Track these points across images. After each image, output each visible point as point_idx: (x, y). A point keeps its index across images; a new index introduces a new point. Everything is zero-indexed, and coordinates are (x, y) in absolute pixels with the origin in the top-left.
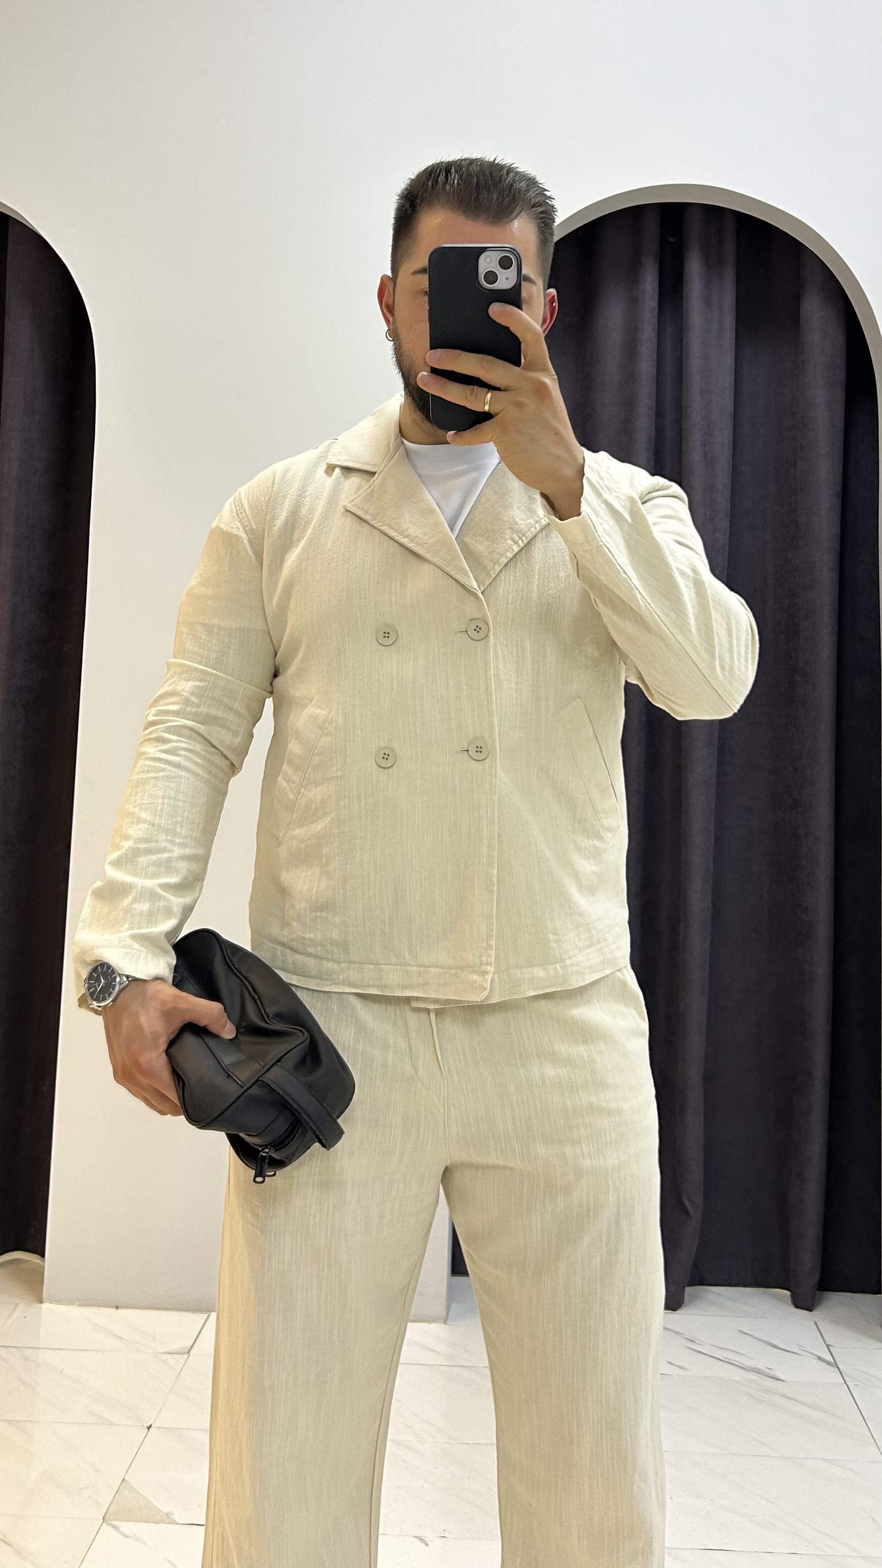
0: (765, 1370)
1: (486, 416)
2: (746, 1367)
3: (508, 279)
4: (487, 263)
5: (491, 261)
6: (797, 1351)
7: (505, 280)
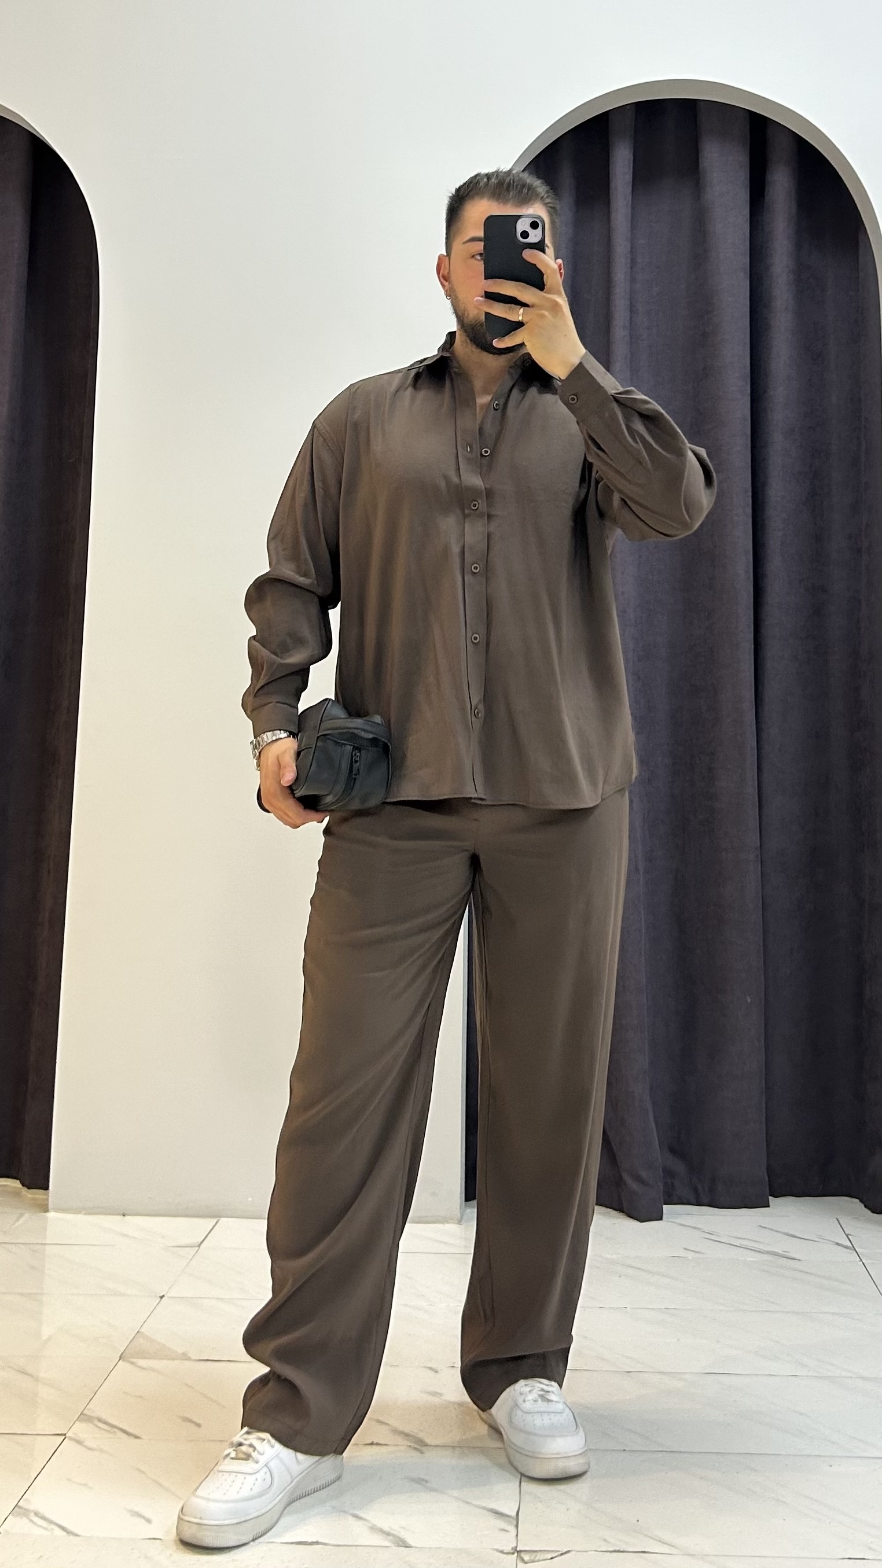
0: (781, 1252)
1: (520, 325)
2: (762, 1251)
3: (536, 236)
4: (522, 226)
5: (525, 225)
6: (816, 1240)
7: (534, 237)
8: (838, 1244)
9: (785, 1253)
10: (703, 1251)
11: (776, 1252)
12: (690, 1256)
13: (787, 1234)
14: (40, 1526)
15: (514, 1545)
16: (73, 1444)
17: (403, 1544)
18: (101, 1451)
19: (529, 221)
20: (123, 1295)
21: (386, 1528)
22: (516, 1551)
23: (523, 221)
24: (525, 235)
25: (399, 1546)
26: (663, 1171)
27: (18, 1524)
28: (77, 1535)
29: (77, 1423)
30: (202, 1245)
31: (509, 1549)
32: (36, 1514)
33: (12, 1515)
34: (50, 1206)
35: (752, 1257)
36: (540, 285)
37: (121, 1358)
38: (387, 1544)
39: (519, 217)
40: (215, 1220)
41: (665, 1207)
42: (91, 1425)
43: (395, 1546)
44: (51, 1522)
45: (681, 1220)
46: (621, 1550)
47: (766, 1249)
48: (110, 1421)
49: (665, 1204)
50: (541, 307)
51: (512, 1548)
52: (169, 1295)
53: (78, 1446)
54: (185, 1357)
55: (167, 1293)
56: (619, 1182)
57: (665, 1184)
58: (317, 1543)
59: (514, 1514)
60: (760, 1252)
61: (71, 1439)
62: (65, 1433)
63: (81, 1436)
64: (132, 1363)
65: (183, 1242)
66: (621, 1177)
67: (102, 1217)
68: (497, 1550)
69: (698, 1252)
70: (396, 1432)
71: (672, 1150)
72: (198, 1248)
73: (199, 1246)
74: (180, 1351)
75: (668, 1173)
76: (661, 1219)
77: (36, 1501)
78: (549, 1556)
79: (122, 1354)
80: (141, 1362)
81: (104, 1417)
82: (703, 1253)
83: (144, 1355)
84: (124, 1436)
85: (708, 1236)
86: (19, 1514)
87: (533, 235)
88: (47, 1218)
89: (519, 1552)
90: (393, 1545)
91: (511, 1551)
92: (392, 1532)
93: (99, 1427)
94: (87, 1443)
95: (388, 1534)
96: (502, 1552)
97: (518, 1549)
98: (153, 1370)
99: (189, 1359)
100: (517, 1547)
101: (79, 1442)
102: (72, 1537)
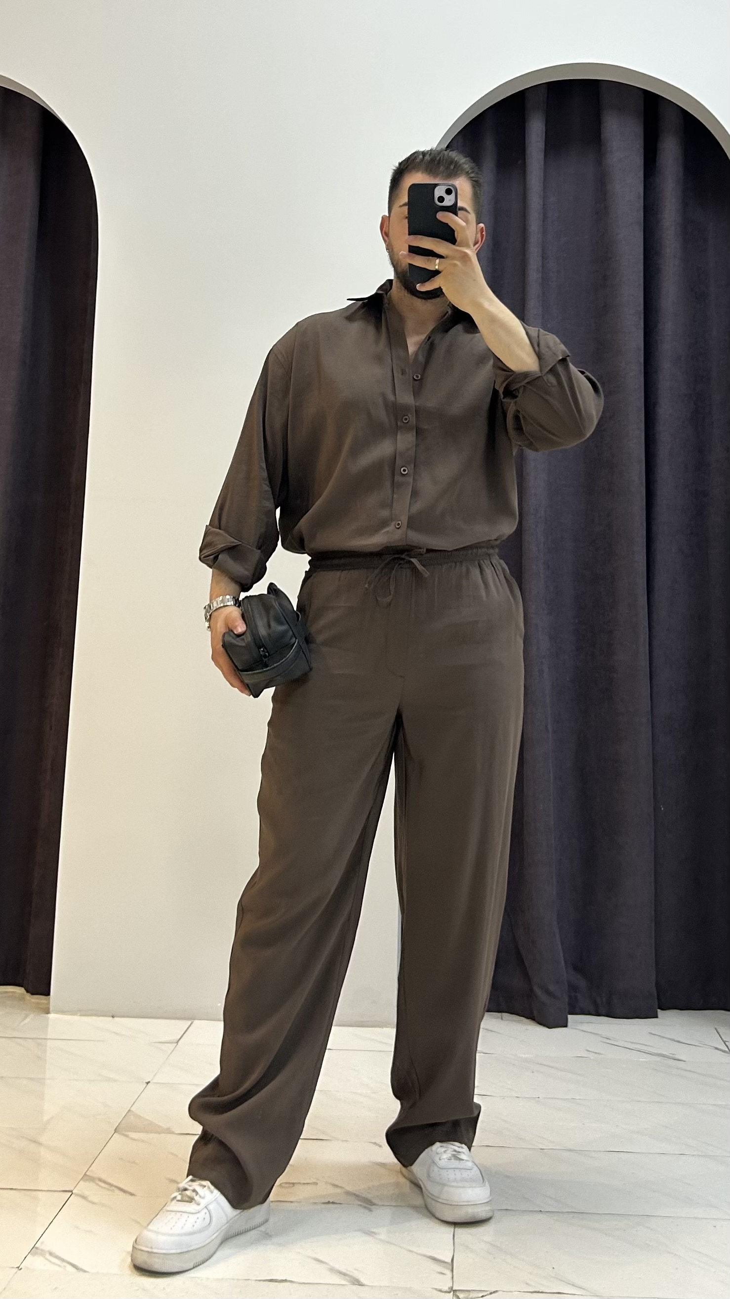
0: (668, 1055)
1: (437, 273)
3: (450, 200)
4: (439, 192)
5: (441, 191)
6: (696, 1044)
7: (449, 201)
8: (717, 1049)
9: (671, 1055)
10: (601, 1052)
11: (664, 1055)
12: (592, 1056)
13: (674, 1040)
14: (54, 1263)
15: (451, 1285)
16: (80, 1199)
17: (357, 1282)
18: (103, 1205)
19: (444, 188)
20: (115, 1081)
21: (344, 1271)
22: (452, 1290)
23: (438, 190)
24: (441, 199)
25: (354, 1284)
26: (569, 986)
27: (36, 1262)
28: (85, 1271)
29: (81, 1182)
30: (180, 1042)
31: (446, 1288)
32: (51, 1254)
33: (31, 1254)
34: (51, 1009)
35: (644, 1058)
36: (453, 241)
37: (116, 1131)
38: (343, 1282)
39: (436, 185)
40: (189, 1022)
41: (570, 1017)
42: (92, 1184)
43: (351, 1284)
44: (63, 1260)
45: (585, 1027)
46: (541, 1291)
47: (655, 1052)
48: (110, 1181)
49: (569, 1014)
50: (454, 258)
51: (449, 1288)
52: (154, 1081)
53: (84, 1201)
54: (169, 1131)
55: (152, 1080)
56: (530, 994)
57: (570, 997)
58: (285, 1281)
59: (449, 1261)
60: (651, 1054)
61: (77, 1195)
62: (71, 1189)
63: (87, 1193)
64: (127, 1136)
65: (163, 1040)
66: (532, 990)
67: (94, 1018)
68: (436, 1289)
69: (599, 1054)
70: (348, 1193)
71: (575, 968)
72: (176, 1044)
73: (177, 1042)
74: (165, 1126)
75: (573, 988)
76: (566, 1026)
77: (49, 1242)
78: (481, 1295)
79: (116, 1129)
80: (133, 1135)
81: (104, 1177)
82: (602, 1054)
83: (136, 1129)
84: (121, 1194)
85: (605, 1040)
86: (36, 1254)
87: (448, 200)
88: (49, 1018)
89: (455, 1291)
90: (347, 1283)
91: (448, 1290)
92: (348, 1273)
93: (100, 1186)
94: (90, 1199)
95: (345, 1274)
96: (441, 1291)
97: (454, 1289)
98: (143, 1141)
99: (173, 1133)
100: (452, 1288)
101: (84, 1197)
102: (81, 1273)
